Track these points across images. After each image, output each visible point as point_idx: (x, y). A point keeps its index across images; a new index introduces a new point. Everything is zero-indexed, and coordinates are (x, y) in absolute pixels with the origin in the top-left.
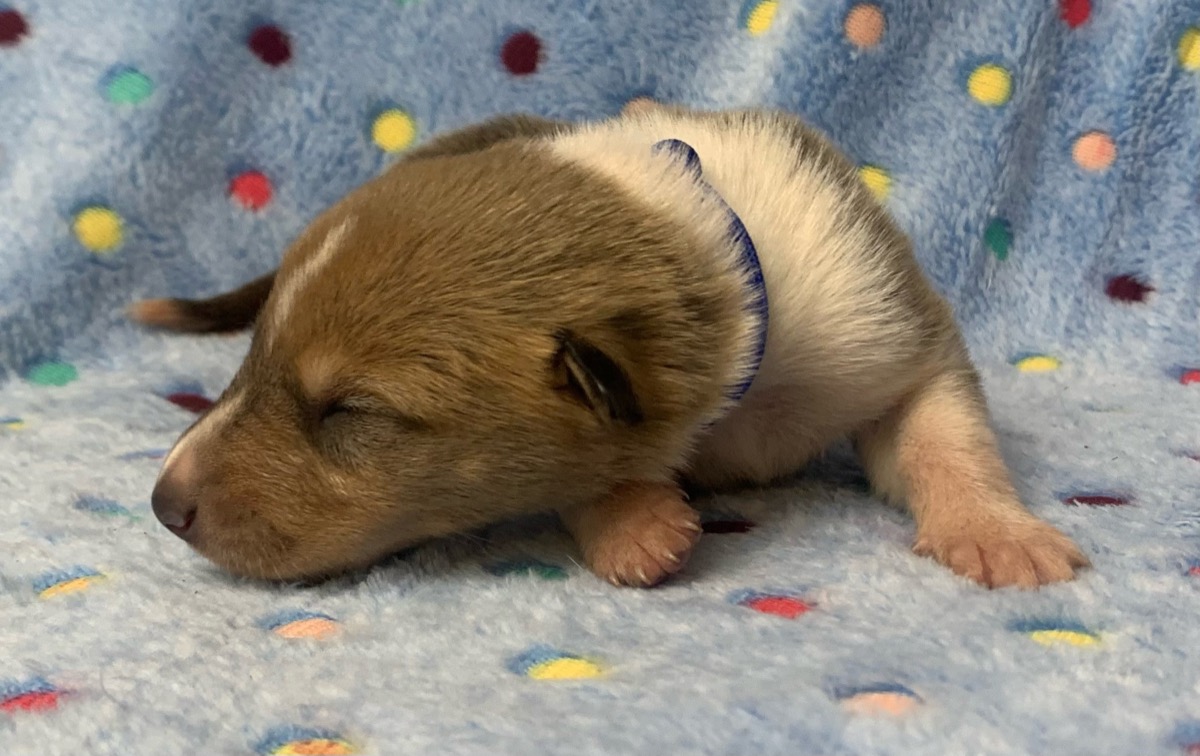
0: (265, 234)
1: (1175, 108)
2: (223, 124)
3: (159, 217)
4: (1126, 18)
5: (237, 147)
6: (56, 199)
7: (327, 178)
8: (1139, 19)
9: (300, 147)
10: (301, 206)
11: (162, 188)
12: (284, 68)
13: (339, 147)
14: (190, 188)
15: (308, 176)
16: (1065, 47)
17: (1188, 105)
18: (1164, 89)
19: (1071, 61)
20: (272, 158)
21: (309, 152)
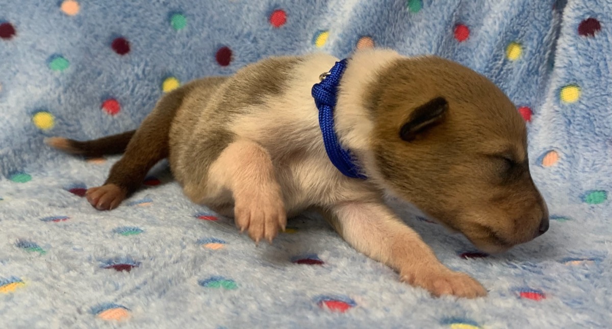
0: (116, 125)
1: (504, 77)
2: (99, 78)
3: (70, 116)
4: (485, 37)
5: (106, 88)
6: (26, 108)
7: (144, 105)
8: (490, 37)
9: (133, 90)
10: (132, 115)
11: (71, 105)
12: (127, 56)
13: (149, 92)
14: (84, 105)
15: (136, 103)
16: (456, 50)
17: (510, 75)
18: (500, 68)
19: (459, 56)
20: (121, 94)
21: (137, 93)
